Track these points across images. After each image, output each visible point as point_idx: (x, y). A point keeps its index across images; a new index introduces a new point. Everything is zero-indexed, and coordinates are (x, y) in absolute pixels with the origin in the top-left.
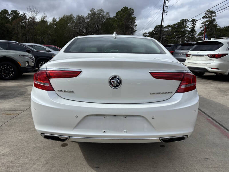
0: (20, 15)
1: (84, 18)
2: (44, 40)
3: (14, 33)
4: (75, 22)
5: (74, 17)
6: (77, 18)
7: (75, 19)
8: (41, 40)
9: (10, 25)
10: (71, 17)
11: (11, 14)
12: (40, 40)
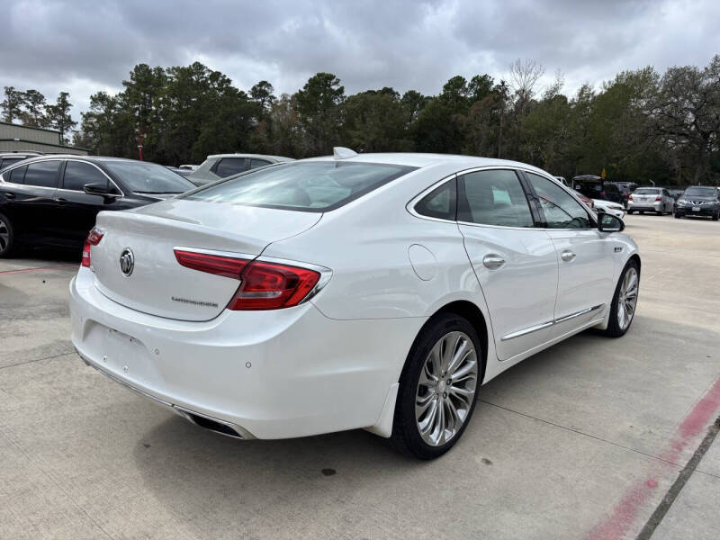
0: (493, 86)
1: (694, 76)
2: (544, 156)
3: (468, 136)
4: (660, 91)
5: (658, 77)
6: (666, 77)
7: (659, 80)
8: (536, 155)
9: (463, 116)
10: (644, 78)
11: (471, 86)
12: (532, 155)
